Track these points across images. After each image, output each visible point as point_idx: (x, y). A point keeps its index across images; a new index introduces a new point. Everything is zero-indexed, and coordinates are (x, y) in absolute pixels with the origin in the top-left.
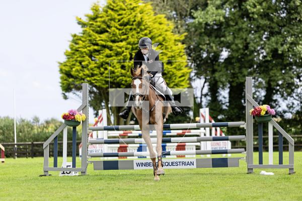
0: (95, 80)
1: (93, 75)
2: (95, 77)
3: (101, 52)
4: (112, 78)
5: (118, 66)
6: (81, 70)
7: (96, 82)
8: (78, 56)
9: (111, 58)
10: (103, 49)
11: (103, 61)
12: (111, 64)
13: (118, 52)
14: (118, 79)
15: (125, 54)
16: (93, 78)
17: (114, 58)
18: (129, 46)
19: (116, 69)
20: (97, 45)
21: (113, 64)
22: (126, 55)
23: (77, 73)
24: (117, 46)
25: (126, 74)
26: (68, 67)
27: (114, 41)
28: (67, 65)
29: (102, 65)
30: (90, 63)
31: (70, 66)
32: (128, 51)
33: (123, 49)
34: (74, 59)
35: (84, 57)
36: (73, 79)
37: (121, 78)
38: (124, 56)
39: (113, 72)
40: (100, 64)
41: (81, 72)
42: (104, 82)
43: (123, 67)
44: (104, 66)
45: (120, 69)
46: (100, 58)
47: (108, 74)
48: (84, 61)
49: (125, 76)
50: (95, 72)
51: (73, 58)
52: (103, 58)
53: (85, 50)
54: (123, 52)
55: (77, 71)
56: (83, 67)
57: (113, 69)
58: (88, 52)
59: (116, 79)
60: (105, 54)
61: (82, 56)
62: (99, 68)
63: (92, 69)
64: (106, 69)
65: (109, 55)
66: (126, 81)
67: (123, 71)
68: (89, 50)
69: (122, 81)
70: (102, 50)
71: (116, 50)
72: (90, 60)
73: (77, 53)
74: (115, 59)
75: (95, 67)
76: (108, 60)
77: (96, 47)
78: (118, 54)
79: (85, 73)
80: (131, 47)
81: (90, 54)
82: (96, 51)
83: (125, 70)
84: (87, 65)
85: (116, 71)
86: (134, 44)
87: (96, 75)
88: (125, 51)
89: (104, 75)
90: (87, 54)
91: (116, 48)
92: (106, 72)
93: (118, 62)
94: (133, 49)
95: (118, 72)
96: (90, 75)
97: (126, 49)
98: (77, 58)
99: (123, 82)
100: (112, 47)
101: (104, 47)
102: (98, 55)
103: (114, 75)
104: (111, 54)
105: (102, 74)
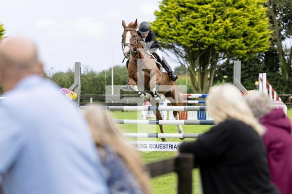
0: (181, 39)
1: (179, 35)
2: (182, 37)
4: (196, 38)
5: (202, 27)
6: (168, 30)
7: (182, 41)
8: (166, 16)
9: (196, 20)
10: (189, 10)
11: (189, 23)
12: (196, 25)
13: (203, 14)
14: (201, 40)
15: (209, 16)
16: (179, 37)
17: (199, 19)
18: (213, 8)
19: (200, 30)
20: (184, 6)
21: (198, 25)
22: (210, 17)
23: (164, 33)
24: (202, 8)
25: (209, 34)
26: (157, 27)
27: (200, 4)
28: (156, 25)
29: (187, 25)
30: (177, 24)
31: (158, 26)
32: (212, 13)
33: (208, 11)
34: (162, 20)
35: (172, 17)
37: (204, 38)
38: (208, 18)
39: (197, 33)
41: (168, 31)
42: (189, 42)
43: (207, 28)
44: (189, 27)
45: (204, 30)
46: (186, 19)
47: (192, 34)
48: (171, 21)
49: (208, 37)
50: (181, 32)
51: (161, 18)
52: (189, 20)
53: (174, 11)
54: (207, 14)
55: (165, 30)
56: (170, 27)
57: (197, 30)
58: (176, 13)
59: (200, 39)
60: (191, 16)
61: (170, 16)
62: (184, 28)
63: (178, 29)
64: (191, 29)
65: (195, 16)
66: (209, 41)
67: (206, 32)
68: (177, 12)
69: (205, 41)
70: (188, 12)
72: (177, 21)
73: (165, 13)
74: (199, 21)
75: (182, 27)
76: (193, 21)
77: (183, 9)
78: (203, 16)
79: (172, 33)
80: (215, 9)
81: (177, 15)
82: (184, 12)
83: (208, 31)
84: (174, 26)
85: (200, 31)
86: (218, 6)
87: (182, 34)
88: (209, 13)
89: (189, 35)
90: (175, 16)
91: (201, 10)
92: (191, 32)
93: (202, 24)
94: (216, 12)
95: (201, 33)
96: (177, 34)
97: (210, 11)
98: (165, 18)
99: (206, 42)
100: (197, 9)
101: (191, 8)
102: (185, 16)
103: (198, 35)
105: (187, 34)
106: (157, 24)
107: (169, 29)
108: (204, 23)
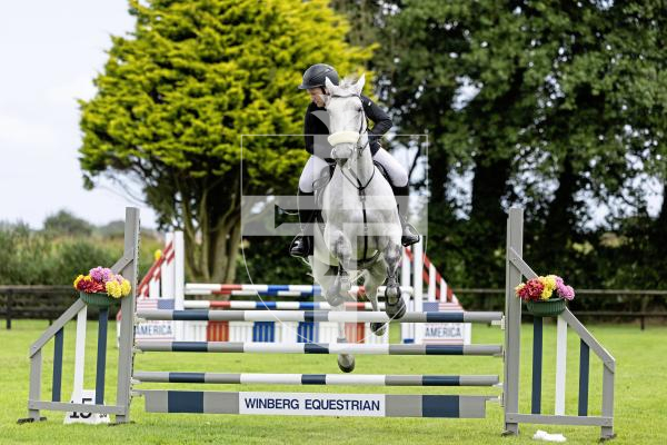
0: (160, 149)
1: (156, 138)
2: (163, 143)
3: (178, 83)
4: (201, 146)
5: (217, 117)
6: (129, 125)
7: (163, 156)
8: (125, 91)
9: (201, 100)
10: (182, 76)
11: (182, 107)
12: (201, 114)
13: (216, 85)
14: (215, 150)
15: (233, 90)
16: (157, 145)
17: (208, 98)
18: (242, 72)
19: (212, 125)
20: (169, 66)
21: (205, 112)
22: (236, 93)
23: (119, 132)
24: (215, 71)
25: (235, 137)
26: (101, 116)
27: (208, 60)
28: (98, 112)
29: (179, 114)
30: (150, 109)
31: (105, 115)
32: (240, 83)
33: (230, 79)
34: (114, 99)
35: (136, 94)
36: (110, 146)
37: (222, 146)
38: (230, 95)
39: (205, 133)
40: (175, 112)
41: (128, 129)
42: (181, 156)
43: (228, 122)
44: (183, 118)
45: (220, 127)
46: (176, 98)
47: (191, 136)
48: (137, 103)
49: (231, 143)
50: (162, 131)
51: (113, 95)
52: (182, 99)
53: (142, 78)
54: (229, 86)
55: (120, 127)
56: (133, 117)
57: (203, 126)
58: (146, 82)
59: (210, 150)
60: (186, 89)
61: (134, 90)
62: (171, 120)
63: (154, 124)
64: (187, 124)
65: (196, 91)
66: (233, 155)
67: (227, 131)
68: (150, 79)
69: (225, 153)
70: (180, 80)
71: (213, 79)
72: (152, 102)
73: (123, 82)
74: (209, 102)
75: (163, 119)
76: (194, 103)
77: (166, 73)
78: (216, 90)
79: (139, 133)
80: (247, 74)
81: (151, 88)
82: (165, 80)
83: (232, 128)
84: (145, 115)
85: (211, 129)
86: (256, 66)
87: (165, 137)
88: (234, 83)
89: (183, 138)
90: (144, 88)
91: (214, 75)
92: (189, 131)
93: (216, 110)
94: (251, 80)
95: (214, 133)
96: (151, 137)
97: (237, 79)
98: (124, 95)
99: (227, 157)
100: (203, 72)
101: (186, 71)
102: (170, 91)
103: (206, 139)
104: (200, 89)
105: (177, 136)
106: (101, 110)
107: (131, 122)
108: (220, 108)
